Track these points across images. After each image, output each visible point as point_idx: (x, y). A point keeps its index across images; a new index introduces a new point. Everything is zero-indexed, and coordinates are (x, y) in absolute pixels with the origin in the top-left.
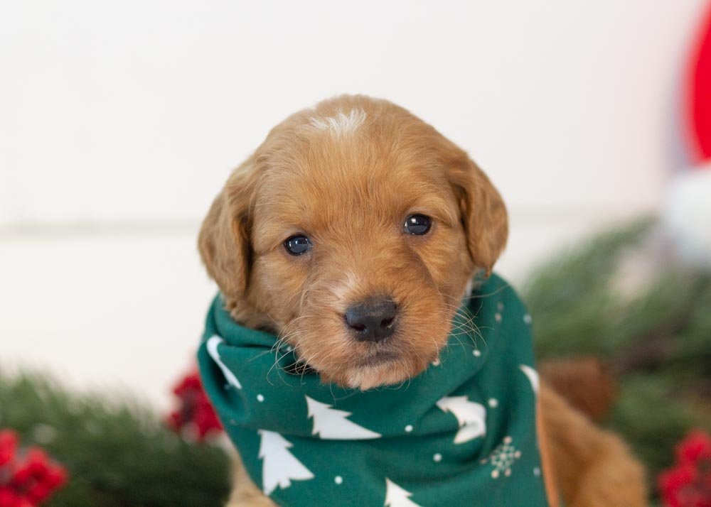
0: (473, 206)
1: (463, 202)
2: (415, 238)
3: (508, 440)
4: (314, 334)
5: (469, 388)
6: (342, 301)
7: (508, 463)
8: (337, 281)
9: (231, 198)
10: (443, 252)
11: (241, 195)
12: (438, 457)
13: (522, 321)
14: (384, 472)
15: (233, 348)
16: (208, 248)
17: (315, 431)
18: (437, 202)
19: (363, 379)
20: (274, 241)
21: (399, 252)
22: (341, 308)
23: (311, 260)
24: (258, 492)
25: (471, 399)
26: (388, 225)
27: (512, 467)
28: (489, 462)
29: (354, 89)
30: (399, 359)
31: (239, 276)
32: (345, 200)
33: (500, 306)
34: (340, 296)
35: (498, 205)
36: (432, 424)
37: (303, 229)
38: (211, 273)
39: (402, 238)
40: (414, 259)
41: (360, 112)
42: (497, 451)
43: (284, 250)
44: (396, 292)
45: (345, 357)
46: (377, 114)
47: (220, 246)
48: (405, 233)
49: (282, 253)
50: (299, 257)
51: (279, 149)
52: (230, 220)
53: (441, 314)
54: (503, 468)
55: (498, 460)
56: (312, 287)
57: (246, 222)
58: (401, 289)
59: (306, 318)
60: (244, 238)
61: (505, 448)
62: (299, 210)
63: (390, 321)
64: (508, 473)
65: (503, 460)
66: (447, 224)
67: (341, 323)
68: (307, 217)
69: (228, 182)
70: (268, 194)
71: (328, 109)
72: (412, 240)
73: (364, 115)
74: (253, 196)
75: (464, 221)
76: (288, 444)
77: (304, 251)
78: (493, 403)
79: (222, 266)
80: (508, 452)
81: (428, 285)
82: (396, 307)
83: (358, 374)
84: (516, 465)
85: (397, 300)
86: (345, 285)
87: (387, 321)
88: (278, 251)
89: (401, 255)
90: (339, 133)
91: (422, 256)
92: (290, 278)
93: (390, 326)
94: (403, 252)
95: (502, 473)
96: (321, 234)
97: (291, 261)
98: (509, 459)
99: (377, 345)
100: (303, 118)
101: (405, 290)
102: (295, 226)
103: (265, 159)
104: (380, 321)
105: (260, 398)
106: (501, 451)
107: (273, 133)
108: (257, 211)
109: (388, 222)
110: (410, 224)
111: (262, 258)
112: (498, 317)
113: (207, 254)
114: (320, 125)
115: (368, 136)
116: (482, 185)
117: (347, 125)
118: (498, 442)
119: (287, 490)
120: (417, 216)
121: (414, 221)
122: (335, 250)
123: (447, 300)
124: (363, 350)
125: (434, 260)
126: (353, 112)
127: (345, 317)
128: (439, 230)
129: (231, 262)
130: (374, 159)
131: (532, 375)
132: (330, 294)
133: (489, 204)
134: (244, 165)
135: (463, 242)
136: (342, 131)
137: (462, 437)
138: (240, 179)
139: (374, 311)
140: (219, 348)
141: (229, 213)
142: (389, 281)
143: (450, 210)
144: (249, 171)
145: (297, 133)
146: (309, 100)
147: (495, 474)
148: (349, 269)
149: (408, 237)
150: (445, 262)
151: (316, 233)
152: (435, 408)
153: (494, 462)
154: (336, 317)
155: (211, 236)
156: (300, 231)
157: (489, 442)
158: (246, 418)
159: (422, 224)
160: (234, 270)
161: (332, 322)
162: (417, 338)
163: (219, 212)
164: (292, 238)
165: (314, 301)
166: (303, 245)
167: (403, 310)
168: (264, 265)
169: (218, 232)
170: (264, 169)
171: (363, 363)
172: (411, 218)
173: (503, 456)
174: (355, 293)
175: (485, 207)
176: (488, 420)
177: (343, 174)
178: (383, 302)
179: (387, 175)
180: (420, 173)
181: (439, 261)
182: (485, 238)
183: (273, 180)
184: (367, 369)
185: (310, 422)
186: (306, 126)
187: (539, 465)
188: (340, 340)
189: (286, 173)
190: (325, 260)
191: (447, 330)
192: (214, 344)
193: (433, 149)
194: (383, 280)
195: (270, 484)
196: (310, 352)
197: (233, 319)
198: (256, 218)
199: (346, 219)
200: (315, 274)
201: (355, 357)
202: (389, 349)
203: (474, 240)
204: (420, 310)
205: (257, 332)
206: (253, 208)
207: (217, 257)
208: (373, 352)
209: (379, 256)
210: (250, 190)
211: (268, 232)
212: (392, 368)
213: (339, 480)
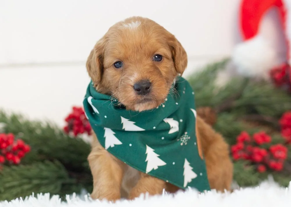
0: (177, 53)
1: (173, 52)
2: (157, 62)
3: (186, 133)
4: (123, 93)
5: (174, 115)
6: (133, 82)
7: (186, 141)
8: (131, 76)
9: (97, 50)
10: (166, 67)
11: (100, 50)
12: (163, 138)
13: (192, 94)
14: (146, 143)
15: (97, 100)
16: (89, 67)
17: (123, 128)
18: (164, 51)
19: (140, 108)
20: (111, 63)
21: (152, 66)
22: (133, 84)
23: (123, 69)
24: (103, 148)
25: (174, 119)
26: (148, 58)
27: (187, 142)
28: (180, 140)
29: (137, 15)
30: (152, 101)
31: (98, 76)
32: (134, 50)
33: (185, 89)
34: (132, 80)
35: (184, 53)
36: (162, 127)
37: (120, 59)
38: (90, 75)
39: (152, 62)
40: (157, 68)
41: (139, 21)
42: (182, 137)
43: (114, 66)
44: (150, 78)
45: (134, 100)
46: (144, 23)
47: (93, 66)
48: (154, 60)
49: (113, 67)
50: (119, 69)
51: (112, 34)
52: (96, 58)
53: (165, 86)
54: (184, 142)
55: (183, 140)
56: (123, 78)
57: (101, 58)
58: (152, 78)
59: (121, 88)
60: (100, 64)
61: (185, 136)
62: (119, 53)
63: (148, 88)
64: (186, 144)
65: (184, 139)
66: (167, 58)
67: (132, 89)
68: (121, 55)
69: (95, 45)
70: (109, 48)
71: (128, 21)
72: (156, 63)
73: (140, 23)
74: (103, 50)
75: (173, 58)
76: (114, 133)
77: (120, 67)
78: (181, 121)
79: (93, 73)
80: (186, 137)
81: (161, 77)
82: (150, 84)
83: (138, 107)
84: (188, 141)
85: (151, 81)
86: (133, 77)
87: (147, 88)
88: (112, 67)
89: (152, 67)
90: (132, 28)
91: (159, 68)
92: (116, 75)
93: (148, 90)
94: (153, 66)
95: (184, 144)
96: (126, 61)
97: (116, 70)
98: (186, 139)
99: (144, 96)
100: (121, 24)
101: (153, 78)
102: (117, 58)
103: (107, 37)
104: (145, 88)
105: (106, 117)
106: (184, 136)
107: (110, 29)
108: (105, 54)
109: (148, 57)
110: (155, 58)
111: (107, 69)
112: (184, 92)
113: (88, 68)
114: (126, 26)
115: (142, 29)
116: (179, 46)
117: (135, 26)
118: (183, 134)
119: (113, 148)
120: (157, 55)
121: (156, 57)
122: (130, 66)
123: (167, 82)
124: (140, 98)
125: (163, 70)
126: (136, 22)
127: (134, 87)
128: (165, 60)
129: (96, 71)
130: (144, 36)
131: (194, 112)
132: (129, 79)
133: (181, 52)
134: (101, 39)
135: (173, 65)
136: (133, 28)
137: (171, 132)
138: (99, 44)
139: (143, 85)
140: (92, 100)
141: (95, 55)
142: (148, 75)
143: (169, 54)
144: (102, 41)
145: (118, 29)
146: (122, 19)
147: (182, 144)
148: (135, 71)
149: (155, 61)
150: (166, 70)
151: (124, 61)
152: (163, 121)
153: (181, 140)
154: (131, 87)
155: (90, 63)
156: (119, 60)
157: (180, 133)
158: (100, 123)
159: (159, 58)
160: (96, 74)
161: (130, 89)
162: (157, 93)
163: (93, 55)
164: (116, 63)
165: (124, 82)
166: (120, 65)
167: (153, 84)
168: (107, 72)
169: (92, 61)
170: (107, 40)
171: (140, 102)
172: (155, 56)
173: (185, 138)
174: (137, 79)
175: (180, 53)
176: (179, 126)
177: (133, 42)
178: (146, 82)
179: (148, 42)
180: (159, 41)
181: (165, 70)
182: (181, 63)
183: (111, 44)
184: (141, 104)
185: (122, 125)
186: (121, 26)
187: (196, 141)
188: (132, 94)
189: (115, 41)
190: (127, 69)
191: (167, 92)
192: (90, 99)
193: (163, 34)
194: (146, 75)
195: (107, 146)
196: (122, 99)
197: (97, 91)
198: (105, 57)
199: (134, 56)
200: (124, 74)
201: (137, 100)
202: (149, 97)
203: (177, 64)
204: (158, 84)
205: (105, 95)
206: (104, 53)
207: (92, 70)
208: (143, 98)
209: (145, 67)
210: (103, 48)
211: (109, 61)
212: (149, 104)
213: (131, 145)
